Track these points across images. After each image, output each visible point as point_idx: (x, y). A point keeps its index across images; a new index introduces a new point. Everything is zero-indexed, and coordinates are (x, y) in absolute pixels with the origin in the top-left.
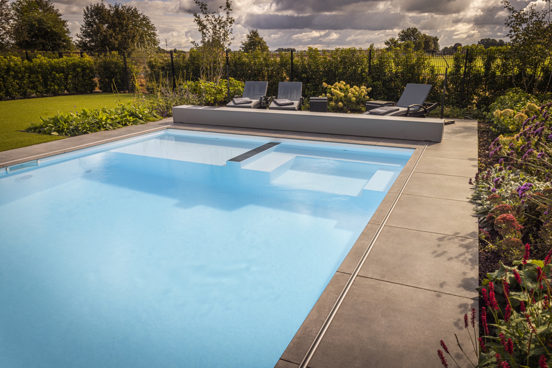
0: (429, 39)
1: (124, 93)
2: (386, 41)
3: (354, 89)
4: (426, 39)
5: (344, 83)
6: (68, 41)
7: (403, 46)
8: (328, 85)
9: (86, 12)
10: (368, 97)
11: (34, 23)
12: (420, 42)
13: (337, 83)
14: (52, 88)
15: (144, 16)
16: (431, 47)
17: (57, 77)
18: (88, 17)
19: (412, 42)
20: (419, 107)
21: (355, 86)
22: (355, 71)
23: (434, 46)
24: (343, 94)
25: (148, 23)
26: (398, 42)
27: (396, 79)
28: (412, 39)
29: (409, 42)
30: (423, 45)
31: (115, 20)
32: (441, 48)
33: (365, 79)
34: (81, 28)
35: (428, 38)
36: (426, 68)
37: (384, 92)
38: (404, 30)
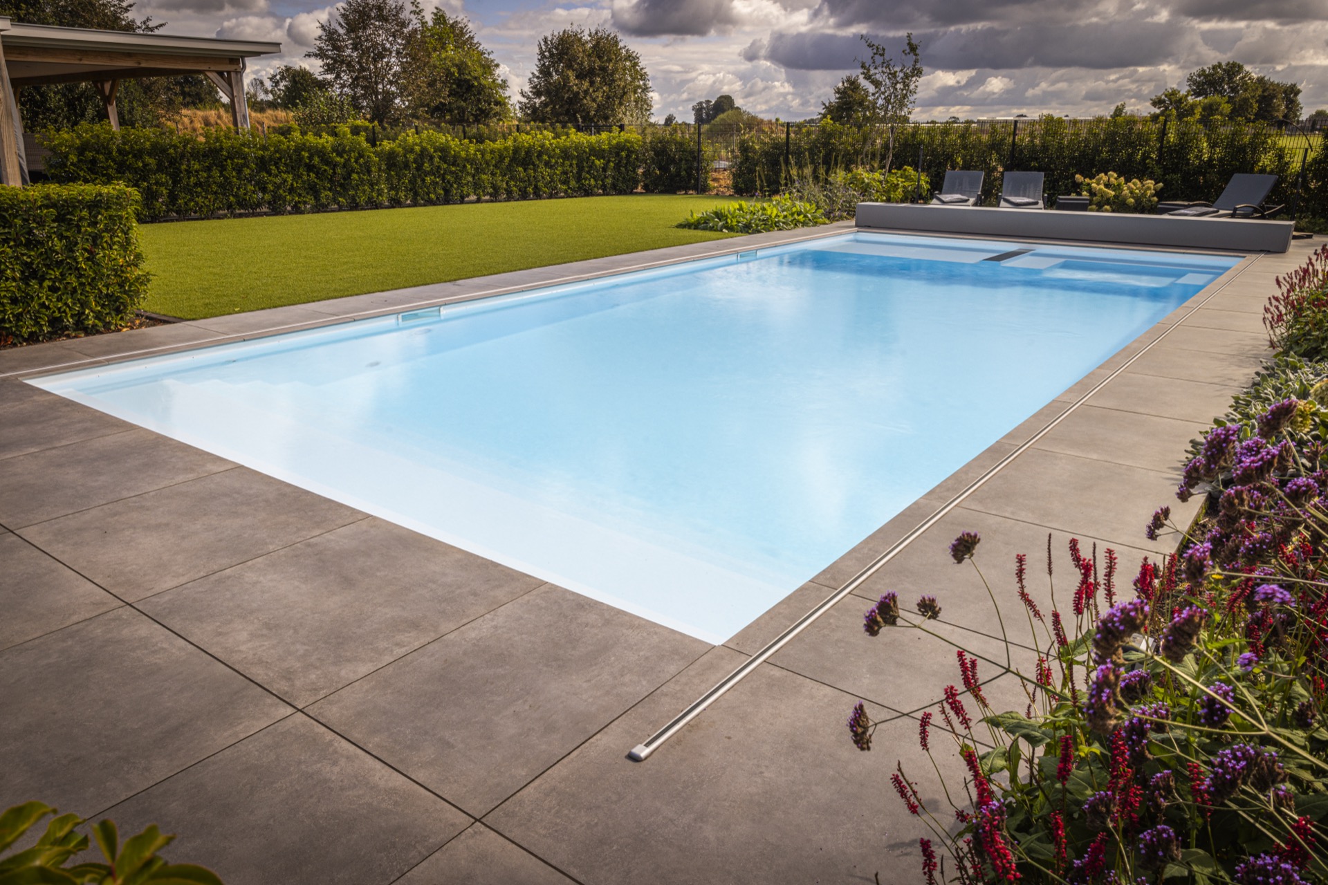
0: (1274, 90)
1: (686, 194)
2: (1154, 97)
3: (1134, 184)
4: (1263, 91)
5: (1115, 175)
6: (501, 103)
7: (1200, 110)
8: (1085, 178)
9: (543, 47)
10: (1155, 199)
11: (452, 70)
12: (1246, 100)
13: (1103, 174)
14: (587, 182)
15: (628, 51)
16: (1278, 111)
17: (596, 166)
18: (545, 57)
19: (1226, 99)
20: (1252, 209)
21: (1134, 180)
22: (1131, 157)
23: (1287, 107)
24: (1113, 193)
25: (636, 64)
26: (1186, 100)
27: (1208, 171)
28: (1225, 91)
29: (1217, 98)
30: (1256, 106)
31: (594, 62)
32: (1305, 114)
33: (1150, 170)
34: (530, 79)
35: (1271, 87)
36: (1269, 152)
37: (1182, 193)
38: (1205, 68)
